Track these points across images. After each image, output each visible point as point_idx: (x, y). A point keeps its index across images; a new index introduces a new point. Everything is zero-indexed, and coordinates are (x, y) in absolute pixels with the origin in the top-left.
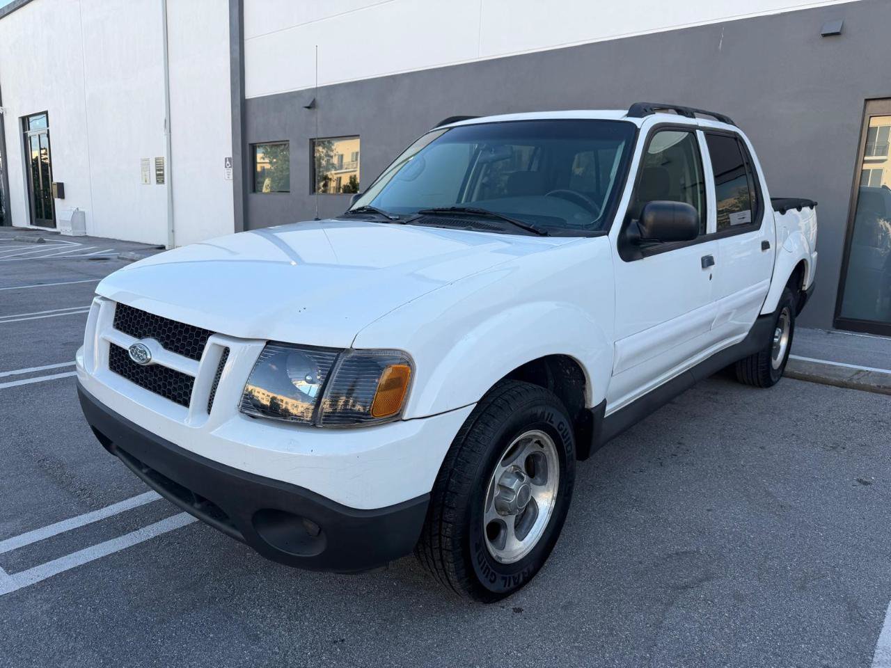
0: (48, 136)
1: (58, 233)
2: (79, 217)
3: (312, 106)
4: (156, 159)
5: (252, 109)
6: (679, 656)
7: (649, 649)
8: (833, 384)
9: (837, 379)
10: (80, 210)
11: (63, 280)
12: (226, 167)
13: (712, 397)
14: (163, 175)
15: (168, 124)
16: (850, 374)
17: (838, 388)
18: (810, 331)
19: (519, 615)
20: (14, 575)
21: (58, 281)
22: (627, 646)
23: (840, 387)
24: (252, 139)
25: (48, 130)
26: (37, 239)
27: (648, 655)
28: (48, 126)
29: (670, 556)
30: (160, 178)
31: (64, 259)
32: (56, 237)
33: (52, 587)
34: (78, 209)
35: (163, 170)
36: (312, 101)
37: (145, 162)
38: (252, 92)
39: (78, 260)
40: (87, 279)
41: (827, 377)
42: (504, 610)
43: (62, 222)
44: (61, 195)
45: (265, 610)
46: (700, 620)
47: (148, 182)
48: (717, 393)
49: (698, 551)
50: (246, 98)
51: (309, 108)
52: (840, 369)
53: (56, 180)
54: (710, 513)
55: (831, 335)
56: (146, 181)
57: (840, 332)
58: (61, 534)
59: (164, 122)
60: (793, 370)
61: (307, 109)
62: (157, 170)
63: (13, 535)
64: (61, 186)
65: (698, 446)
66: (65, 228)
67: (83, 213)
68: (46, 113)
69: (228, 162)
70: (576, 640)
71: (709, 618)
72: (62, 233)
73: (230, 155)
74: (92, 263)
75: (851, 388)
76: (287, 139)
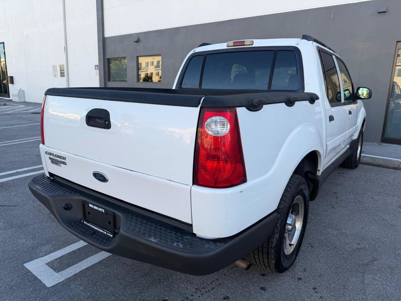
0: (5, 54)
1: (11, 100)
2: (21, 93)
3: (138, 41)
4: (60, 65)
5: (108, 43)
6: (378, 297)
7: (364, 294)
8: (390, 168)
9: (392, 166)
10: (22, 89)
11: (23, 124)
12: (95, 69)
13: (342, 175)
14: (64, 73)
15: (66, 49)
16: (398, 164)
17: (393, 170)
18: (371, 143)
19: (300, 282)
20: (60, 273)
21: (19, 124)
22: (354, 293)
23: (394, 169)
24: (108, 56)
25: (5, 52)
26: (3, 103)
27: (365, 297)
28: (4, 49)
29: (354, 250)
30: (62, 75)
31: (19, 113)
32: (11, 102)
33: (80, 278)
34: (21, 89)
35: (64, 71)
36: (138, 39)
37: (54, 67)
38: (108, 34)
39: (26, 114)
40: (34, 123)
41: (388, 165)
42: (294, 279)
43: (14, 96)
44: (12, 82)
45: (186, 285)
46: (380, 280)
47: (56, 76)
48: (343, 173)
49: (365, 247)
50: (105, 37)
51: (136, 42)
52: (394, 161)
53: (9, 75)
54: (363, 229)
55: (381, 146)
56: (55, 76)
57: (385, 144)
58: (74, 251)
59: (64, 48)
60: (372, 162)
61: (135, 43)
62: (61, 71)
63: (51, 252)
64: (12, 78)
65: (345, 198)
66: (15, 98)
67: (24, 91)
68: (3, 43)
69: (96, 67)
70: (330, 292)
71: (383, 278)
72: (13, 100)
73: (98, 64)
74: (33, 115)
75: (399, 170)
76: (125, 56)
